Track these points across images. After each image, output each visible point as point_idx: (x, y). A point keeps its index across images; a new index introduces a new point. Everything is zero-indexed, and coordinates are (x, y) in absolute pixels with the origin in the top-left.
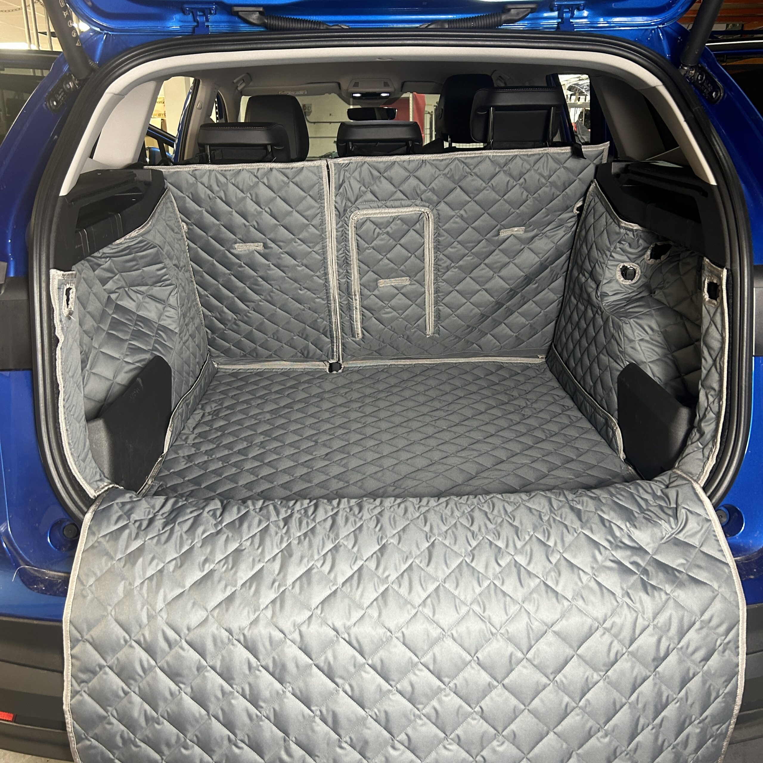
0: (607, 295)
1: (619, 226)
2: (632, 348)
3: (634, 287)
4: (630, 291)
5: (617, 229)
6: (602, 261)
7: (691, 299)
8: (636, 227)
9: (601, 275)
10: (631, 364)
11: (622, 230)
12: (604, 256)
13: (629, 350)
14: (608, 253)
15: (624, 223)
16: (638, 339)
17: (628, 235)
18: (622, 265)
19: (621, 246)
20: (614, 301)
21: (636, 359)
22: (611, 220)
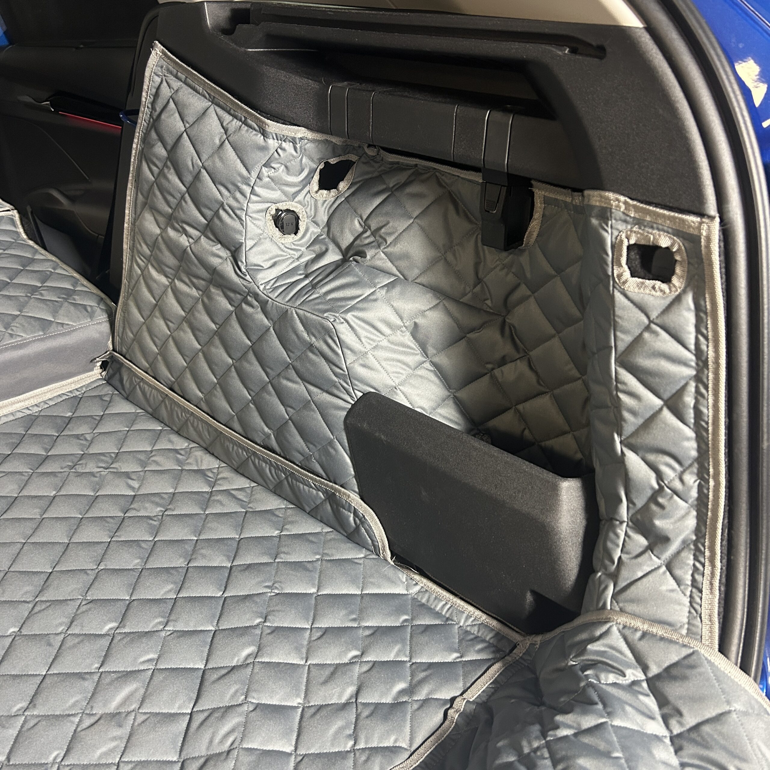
0: (259, 268)
1: (264, 134)
2: (364, 366)
3: (301, 246)
4: (297, 254)
5: (260, 139)
6: (234, 204)
7: (445, 259)
8: (301, 132)
9: (240, 233)
10: (366, 395)
11: (270, 141)
12: (238, 195)
13: (360, 371)
14: (247, 190)
15: (273, 127)
16: (369, 347)
17: (284, 150)
18: (274, 207)
19: (272, 173)
20: (278, 278)
21: (375, 385)
22: (236, 123)
